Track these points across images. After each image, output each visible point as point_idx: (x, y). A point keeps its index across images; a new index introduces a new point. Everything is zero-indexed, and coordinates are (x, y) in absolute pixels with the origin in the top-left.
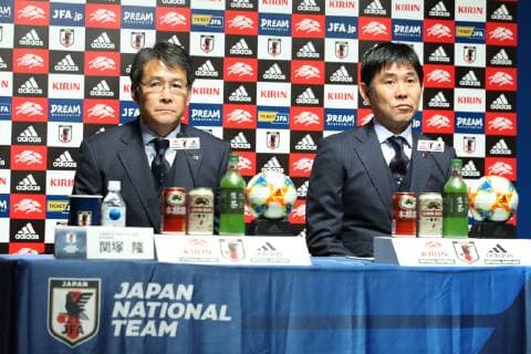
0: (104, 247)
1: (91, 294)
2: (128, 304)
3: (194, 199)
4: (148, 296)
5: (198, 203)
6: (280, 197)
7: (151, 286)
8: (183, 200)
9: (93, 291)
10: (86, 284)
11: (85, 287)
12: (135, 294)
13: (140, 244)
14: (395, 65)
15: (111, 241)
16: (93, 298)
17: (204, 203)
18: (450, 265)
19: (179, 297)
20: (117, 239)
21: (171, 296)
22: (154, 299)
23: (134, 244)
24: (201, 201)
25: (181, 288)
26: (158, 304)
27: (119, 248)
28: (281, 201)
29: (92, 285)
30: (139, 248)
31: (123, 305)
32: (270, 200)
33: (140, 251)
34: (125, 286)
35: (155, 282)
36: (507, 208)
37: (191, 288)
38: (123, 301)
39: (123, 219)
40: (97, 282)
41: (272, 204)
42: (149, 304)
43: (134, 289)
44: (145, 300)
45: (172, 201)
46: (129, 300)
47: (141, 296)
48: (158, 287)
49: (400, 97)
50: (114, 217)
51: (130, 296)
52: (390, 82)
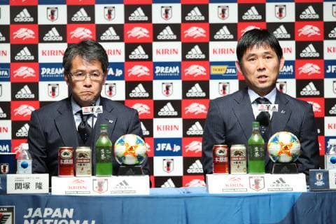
0: (18, 186)
1: (9, 216)
2: (32, 221)
3: (78, 154)
4: (45, 216)
5: (80, 157)
6: (133, 152)
7: (46, 210)
8: (71, 154)
9: (10, 214)
10: (6, 210)
11: (5, 212)
12: (37, 215)
13: (40, 184)
14: (255, 46)
15: (22, 182)
16: (10, 218)
17: (84, 156)
18: (243, 192)
19: (64, 216)
20: (26, 181)
21: (60, 216)
22: (49, 217)
23: (37, 184)
24: (82, 155)
25: (66, 211)
26: (52, 221)
27: (27, 187)
28: (134, 154)
29: (10, 210)
30: (39, 186)
31: (30, 222)
32: (126, 153)
33: (40, 188)
34: (30, 210)
35: (49, 207)
36: (289, 154)
37: (72, 210)
38: (29, 219)
39: (30, 168)
40: (13, 208)
41: (127, 156)
42: (46, 221)
43: (36, 212)
44: (43, 219)
45: (63, 156)
46: (33, 218)
47: (41, 216)
48: (51, 210)
49: (260, 70)
50: (24, 166)
51: (33, 216)
52: (253, 59)
